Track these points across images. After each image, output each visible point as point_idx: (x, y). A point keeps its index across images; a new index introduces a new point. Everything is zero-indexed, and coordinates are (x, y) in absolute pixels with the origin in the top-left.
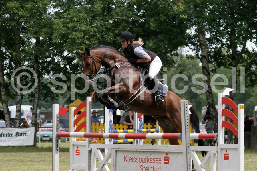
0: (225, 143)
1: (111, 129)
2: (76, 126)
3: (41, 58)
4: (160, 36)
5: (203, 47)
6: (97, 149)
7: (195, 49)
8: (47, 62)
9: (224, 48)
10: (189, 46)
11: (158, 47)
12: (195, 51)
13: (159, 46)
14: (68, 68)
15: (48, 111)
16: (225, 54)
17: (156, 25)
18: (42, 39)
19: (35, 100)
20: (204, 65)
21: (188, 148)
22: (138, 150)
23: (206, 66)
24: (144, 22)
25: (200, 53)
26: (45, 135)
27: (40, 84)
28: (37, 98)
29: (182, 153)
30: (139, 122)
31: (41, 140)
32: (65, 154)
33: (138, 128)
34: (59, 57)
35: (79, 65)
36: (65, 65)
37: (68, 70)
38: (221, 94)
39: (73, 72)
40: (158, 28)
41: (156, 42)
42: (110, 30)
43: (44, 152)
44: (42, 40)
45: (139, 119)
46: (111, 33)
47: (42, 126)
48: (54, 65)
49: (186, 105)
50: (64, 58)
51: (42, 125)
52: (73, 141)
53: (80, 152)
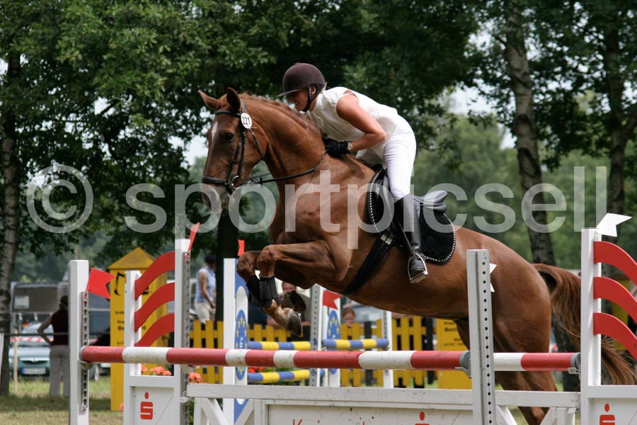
0: (602, 384)
1: (242, 338)
2: (140, 329)
3: (23, 120)
4: (387, 51)
5: (521, 89)
6: (211, 399)
7: (495, 96)
8: (40, 133)
9: (582, 92)
10: (476, 85)
11: (382, 86)
12: (495, 102)
13: (384, 82)
14: (105, 153)
15: (39, 286)
16: (584, 113)
17: (377, 15)
18: (27, 62)
19: (6, 250)
20: (524, 146)
21: (488, 399)
22: (336, 404)
23: (528, 148)
24: (338, 13)
25: (512, 106)
26: (32, 360)
27: (20, 200)
28: (10, 243)
29: (470, 412)
30: (327, 318)
31: (20, 373)
32: (99, 418)
33: (325, 337)
34: (78, 119)
35: (139, 142)
36: (96, 142)
37: (104, 159)
38: (591, 231)
39: (119, 163)
40: (383, 26)
41: (376, 68)
42: (235, 31)
43: (33, 410)
44: (26, 65)
45: (326, 308)
46: (239, 40)
47: (24, 332)
48: (62, 141)
49: (484, 264)
50: (94, 121)
51: (23, 328)
52: (132, 374)
53: (154, 408)
